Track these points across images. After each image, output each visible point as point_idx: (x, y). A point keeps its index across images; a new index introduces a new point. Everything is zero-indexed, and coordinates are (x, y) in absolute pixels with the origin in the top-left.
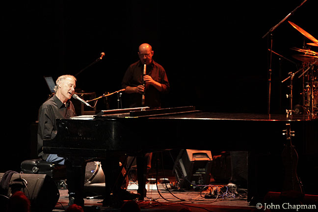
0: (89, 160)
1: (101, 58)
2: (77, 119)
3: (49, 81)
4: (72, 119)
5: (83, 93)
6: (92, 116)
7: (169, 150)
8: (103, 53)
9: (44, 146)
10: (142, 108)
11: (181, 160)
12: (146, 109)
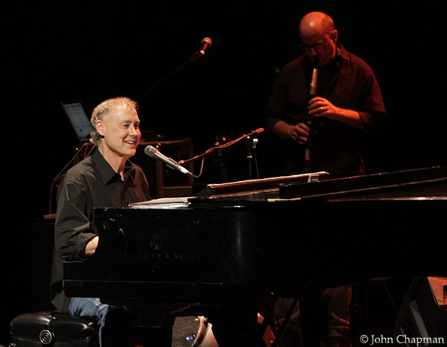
0: (181, 310)
1: (202, 52)
2: (146, 207)
3: (75, 113)
4: (135, 207)
5: (160, 140)
6: (185, 199)
7: (384, 279)
8: (207, 40)
9: (65, 278)
10: (310, 175)
11: (414, 302)
12: (321, 177)
